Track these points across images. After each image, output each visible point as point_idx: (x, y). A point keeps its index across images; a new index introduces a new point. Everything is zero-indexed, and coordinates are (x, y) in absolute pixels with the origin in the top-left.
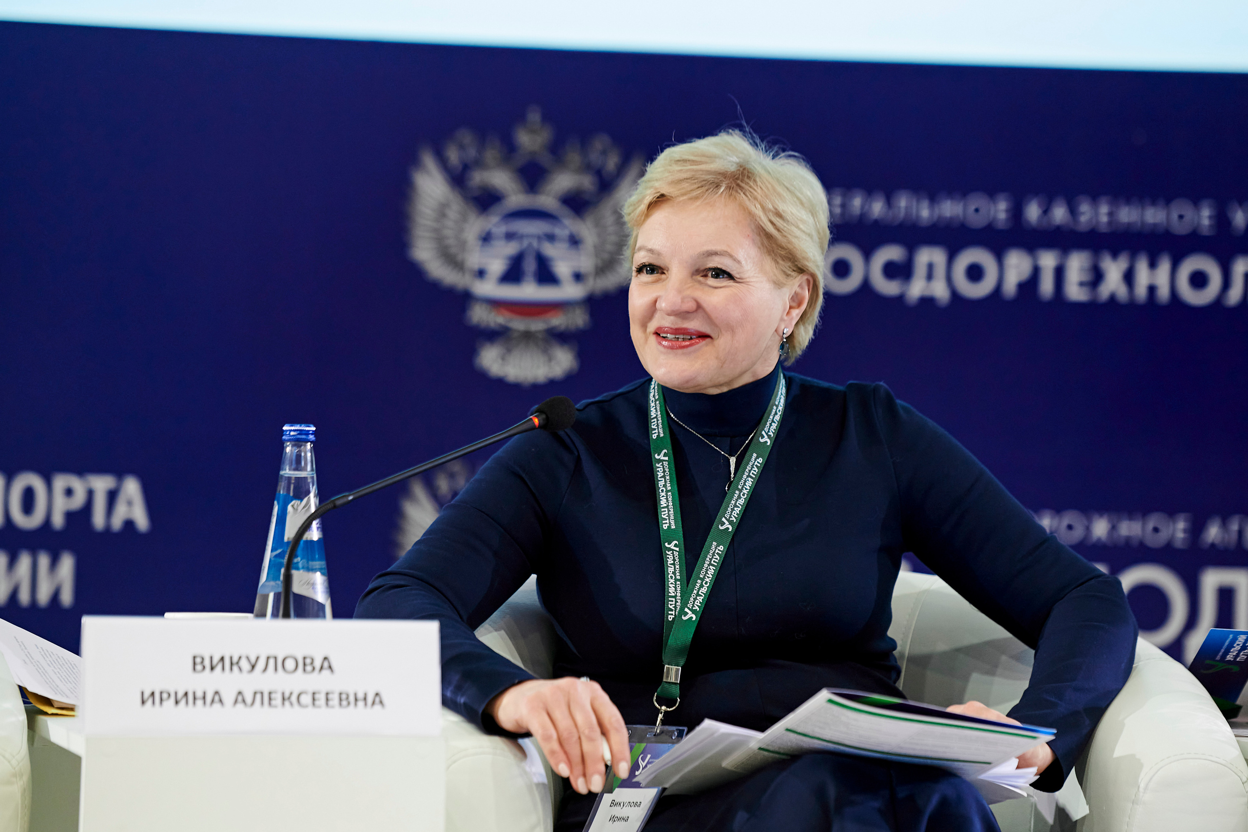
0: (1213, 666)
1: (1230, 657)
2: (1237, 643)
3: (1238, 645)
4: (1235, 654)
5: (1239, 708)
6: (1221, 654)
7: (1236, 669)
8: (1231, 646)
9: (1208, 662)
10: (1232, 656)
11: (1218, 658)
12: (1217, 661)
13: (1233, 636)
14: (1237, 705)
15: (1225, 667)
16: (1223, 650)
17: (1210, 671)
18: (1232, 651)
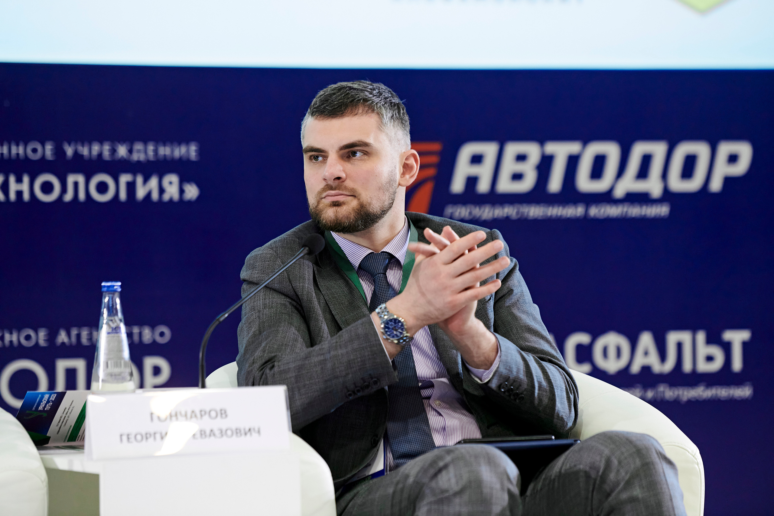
0: (31, 414)
1: (41, 408)
2: (44, 399)
3: (45, 400)
4: (43, 406)
5: (49, 438)
6: (35, 406)
7: (45, 415)
8: (41, 401)
9: (27, 412)
10: (42, 408)
11: (34, 409)
12: (33, 411)
13: (41, 396)
14: (48, 436)
15: (38, 414)
16: (36, 404)
17: (30, 417)
18: (41, 404)
